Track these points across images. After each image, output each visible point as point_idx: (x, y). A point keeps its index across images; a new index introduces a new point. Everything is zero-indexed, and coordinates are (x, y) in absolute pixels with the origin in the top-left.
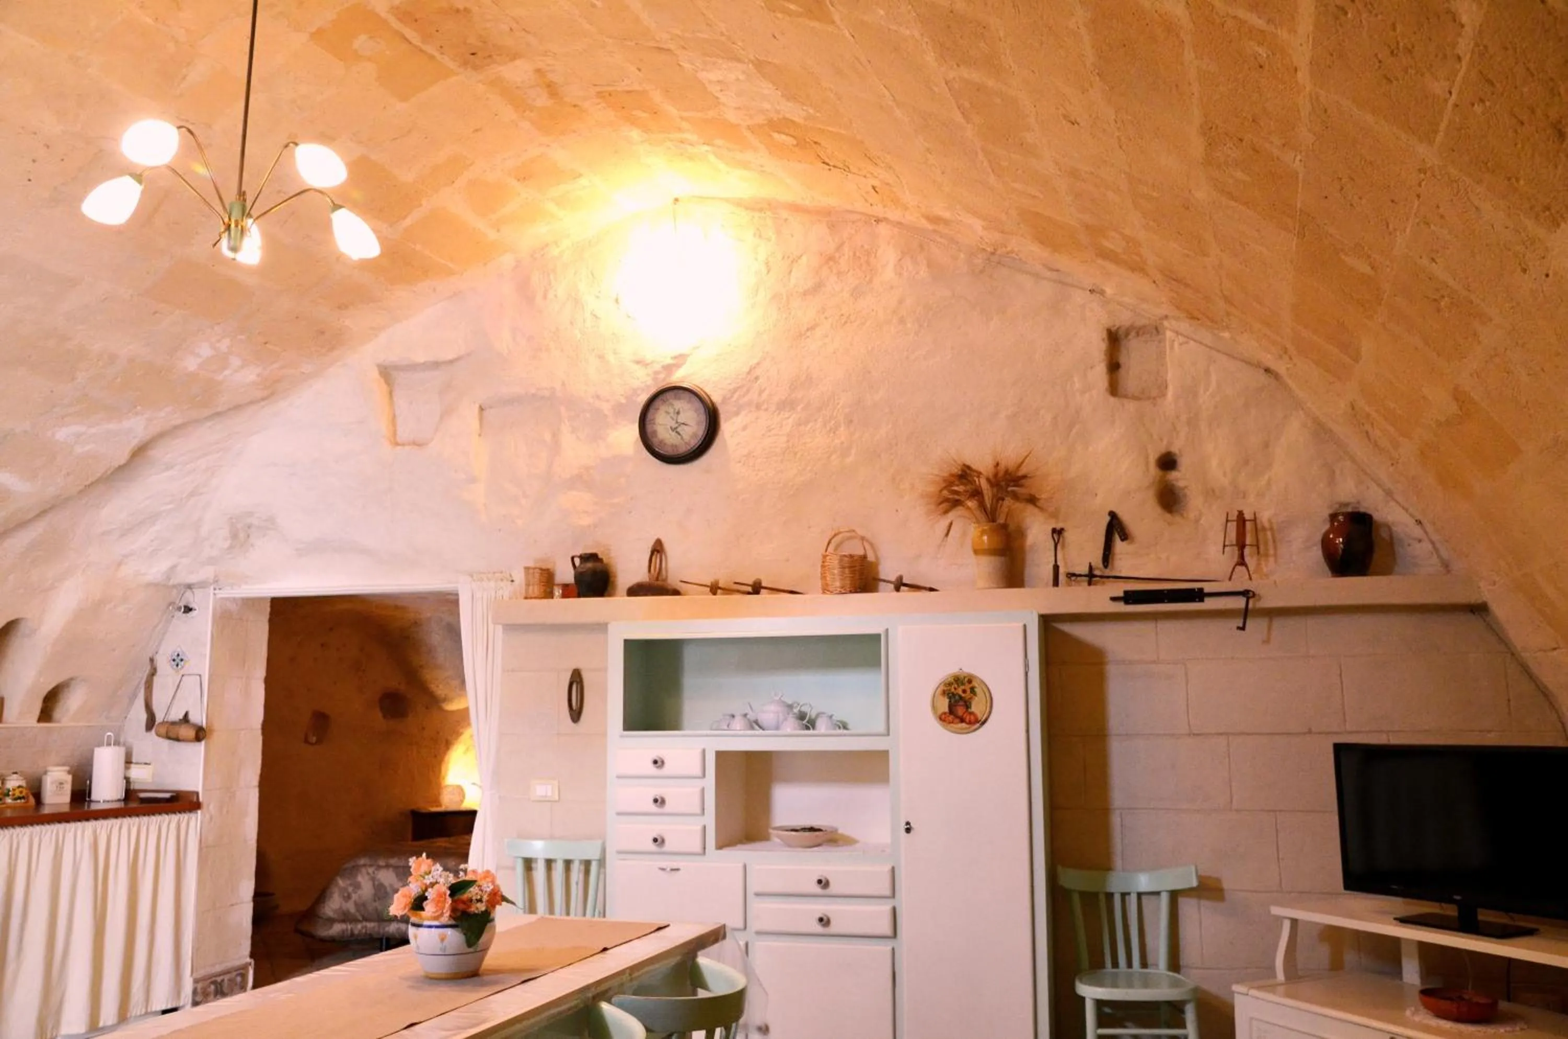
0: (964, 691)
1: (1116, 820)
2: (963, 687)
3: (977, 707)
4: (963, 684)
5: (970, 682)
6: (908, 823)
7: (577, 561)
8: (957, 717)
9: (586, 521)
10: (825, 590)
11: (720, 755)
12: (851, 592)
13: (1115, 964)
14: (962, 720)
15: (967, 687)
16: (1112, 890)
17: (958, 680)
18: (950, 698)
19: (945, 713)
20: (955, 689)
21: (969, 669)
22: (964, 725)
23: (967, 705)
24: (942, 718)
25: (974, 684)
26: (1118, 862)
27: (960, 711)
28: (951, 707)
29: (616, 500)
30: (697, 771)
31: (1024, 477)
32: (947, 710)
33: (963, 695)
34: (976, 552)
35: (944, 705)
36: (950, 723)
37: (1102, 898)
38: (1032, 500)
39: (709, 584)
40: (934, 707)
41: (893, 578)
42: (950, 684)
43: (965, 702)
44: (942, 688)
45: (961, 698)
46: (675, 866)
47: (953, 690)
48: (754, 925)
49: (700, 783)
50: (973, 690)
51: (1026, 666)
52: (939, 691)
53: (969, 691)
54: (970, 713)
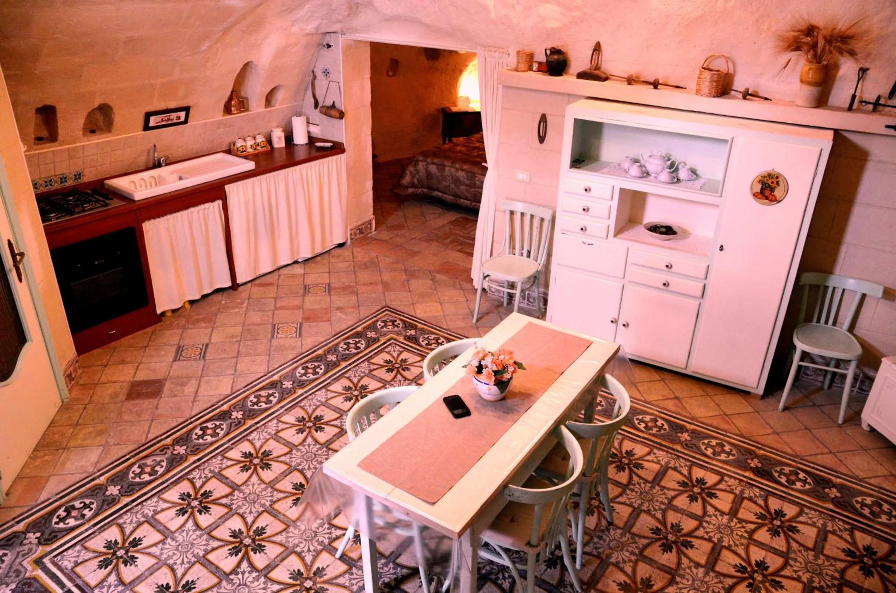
0: (772, 183)
1: (844, 249)
2: (772, 180)
3: (778, 193)
4: (772, 178)
5: (777, 178)
6: (722, 246)
7: (548, 52)
8: (764, 196)
9: (555, 25)
10: (698, 92)
11: (622, 190)
12: (714, 97)
13: (818, 321)
14: (767, 198)
15: (775, 181)
16: (828, 285)
17: (770, 176)
18: (763, 185)
21: (779, 169)
22: (767, 201)
23: (772, 190)
24: (755, 195)
25: (780, 179)
26: (838, 269)
27: (767, 193)
28: (762, 189)
29: (574, 14)
30: (609, 196)
32: (759, 191)
35: (758, 188)
37: (822, 289)
39: (626, 77)
40: (752, 188)
41: (742, 90)
42: (765, 177)
43: (772, 189)
44: (759, 178)
45: (769, 186)
46: (591, 242)
47: (765, 181)
48: (628, 277)
49: (610, 203)
50: (778, 183)
51: (815, 173)
52: (757, 179)
53: (775, 183)
54: (774, 196)
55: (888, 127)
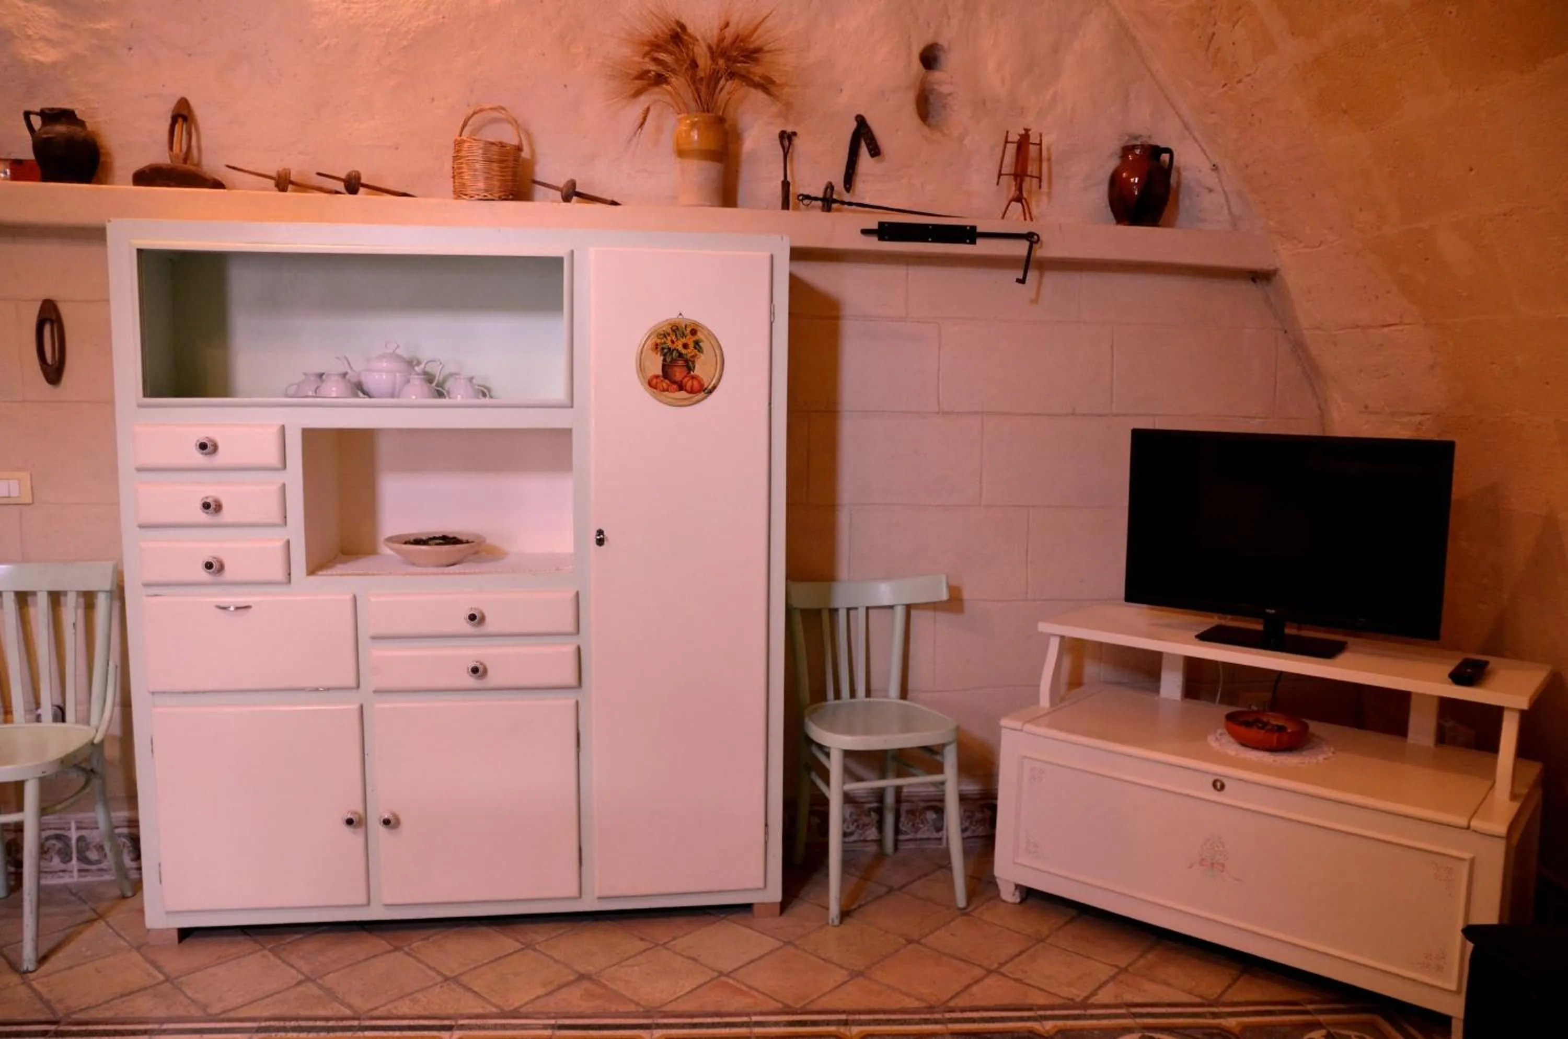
0: (685, 346)
1: (844, 518)
2: (684, 340)
3: (703, 368)
4: (684, 335)
5: (694, 332)
6: (600, 532)
7: (37, 122)
8: (674, 382)
10: (460, 193)
11: (309, 435)
12: (500, 199)
13: (838, 696)
14: (681, 388)
15: (690, 340)
16: (836, 606)
17: (676, 329)
18: (665, 355)
19: (657, 377)
20: (673, 342)
21: (693, 314)
22: (683, 394)
23: (689, 366)
24: (652, 384)
25: (700, 335)
26: (843, 570)
27: (679, 374)
28: (665, 367)
29: (103, 26)
30: (273, 458)
31: (759, 50)
32: (660, 373)
33: (684, 351)
34: (681, 153)
35: (655, 365)
36: (664, 390)
37: (825, 616)
38: (766, 86)
39: (274, 174)
40: (641, 368)
41: (561, 182)
42: (665, 335)
43: (687, 361)
44: (654, 339)
45: (680, 355)
46: (242, 600)
47: (669, 344)
48: (370, 682)
49: (278, 477)
50: (697, 343)
51: (772, 313)
52: (649, 344)
53: (691, 345)
54: (693, 378)
55: (865, 232)
